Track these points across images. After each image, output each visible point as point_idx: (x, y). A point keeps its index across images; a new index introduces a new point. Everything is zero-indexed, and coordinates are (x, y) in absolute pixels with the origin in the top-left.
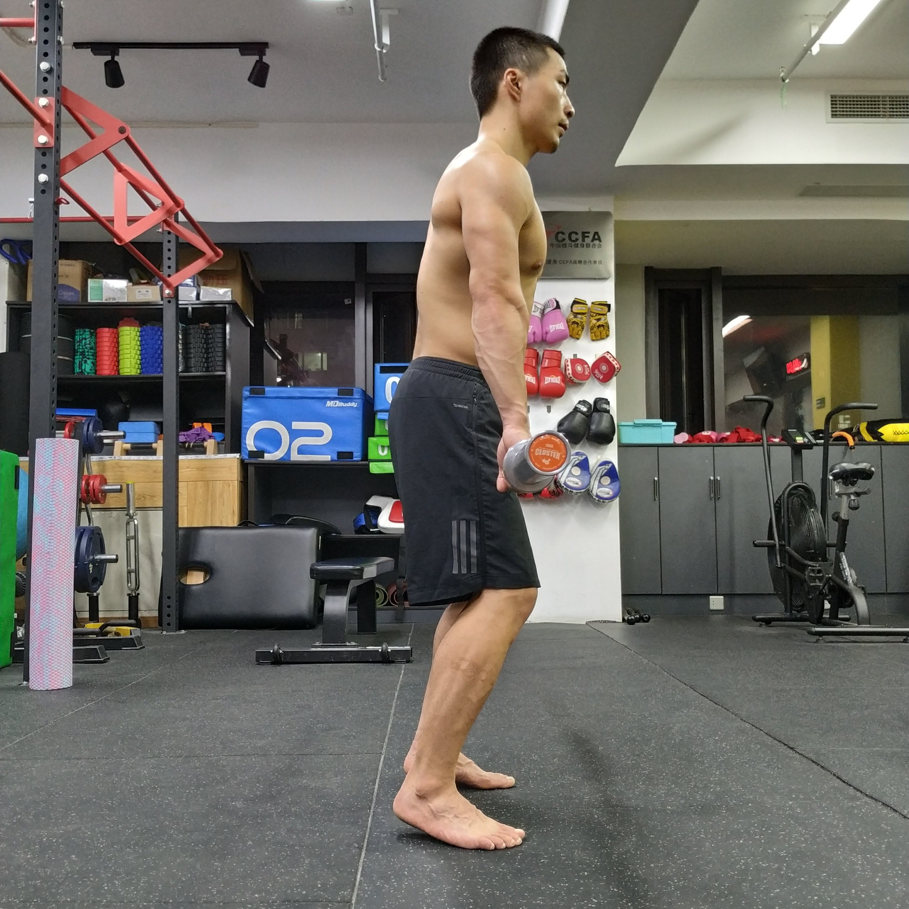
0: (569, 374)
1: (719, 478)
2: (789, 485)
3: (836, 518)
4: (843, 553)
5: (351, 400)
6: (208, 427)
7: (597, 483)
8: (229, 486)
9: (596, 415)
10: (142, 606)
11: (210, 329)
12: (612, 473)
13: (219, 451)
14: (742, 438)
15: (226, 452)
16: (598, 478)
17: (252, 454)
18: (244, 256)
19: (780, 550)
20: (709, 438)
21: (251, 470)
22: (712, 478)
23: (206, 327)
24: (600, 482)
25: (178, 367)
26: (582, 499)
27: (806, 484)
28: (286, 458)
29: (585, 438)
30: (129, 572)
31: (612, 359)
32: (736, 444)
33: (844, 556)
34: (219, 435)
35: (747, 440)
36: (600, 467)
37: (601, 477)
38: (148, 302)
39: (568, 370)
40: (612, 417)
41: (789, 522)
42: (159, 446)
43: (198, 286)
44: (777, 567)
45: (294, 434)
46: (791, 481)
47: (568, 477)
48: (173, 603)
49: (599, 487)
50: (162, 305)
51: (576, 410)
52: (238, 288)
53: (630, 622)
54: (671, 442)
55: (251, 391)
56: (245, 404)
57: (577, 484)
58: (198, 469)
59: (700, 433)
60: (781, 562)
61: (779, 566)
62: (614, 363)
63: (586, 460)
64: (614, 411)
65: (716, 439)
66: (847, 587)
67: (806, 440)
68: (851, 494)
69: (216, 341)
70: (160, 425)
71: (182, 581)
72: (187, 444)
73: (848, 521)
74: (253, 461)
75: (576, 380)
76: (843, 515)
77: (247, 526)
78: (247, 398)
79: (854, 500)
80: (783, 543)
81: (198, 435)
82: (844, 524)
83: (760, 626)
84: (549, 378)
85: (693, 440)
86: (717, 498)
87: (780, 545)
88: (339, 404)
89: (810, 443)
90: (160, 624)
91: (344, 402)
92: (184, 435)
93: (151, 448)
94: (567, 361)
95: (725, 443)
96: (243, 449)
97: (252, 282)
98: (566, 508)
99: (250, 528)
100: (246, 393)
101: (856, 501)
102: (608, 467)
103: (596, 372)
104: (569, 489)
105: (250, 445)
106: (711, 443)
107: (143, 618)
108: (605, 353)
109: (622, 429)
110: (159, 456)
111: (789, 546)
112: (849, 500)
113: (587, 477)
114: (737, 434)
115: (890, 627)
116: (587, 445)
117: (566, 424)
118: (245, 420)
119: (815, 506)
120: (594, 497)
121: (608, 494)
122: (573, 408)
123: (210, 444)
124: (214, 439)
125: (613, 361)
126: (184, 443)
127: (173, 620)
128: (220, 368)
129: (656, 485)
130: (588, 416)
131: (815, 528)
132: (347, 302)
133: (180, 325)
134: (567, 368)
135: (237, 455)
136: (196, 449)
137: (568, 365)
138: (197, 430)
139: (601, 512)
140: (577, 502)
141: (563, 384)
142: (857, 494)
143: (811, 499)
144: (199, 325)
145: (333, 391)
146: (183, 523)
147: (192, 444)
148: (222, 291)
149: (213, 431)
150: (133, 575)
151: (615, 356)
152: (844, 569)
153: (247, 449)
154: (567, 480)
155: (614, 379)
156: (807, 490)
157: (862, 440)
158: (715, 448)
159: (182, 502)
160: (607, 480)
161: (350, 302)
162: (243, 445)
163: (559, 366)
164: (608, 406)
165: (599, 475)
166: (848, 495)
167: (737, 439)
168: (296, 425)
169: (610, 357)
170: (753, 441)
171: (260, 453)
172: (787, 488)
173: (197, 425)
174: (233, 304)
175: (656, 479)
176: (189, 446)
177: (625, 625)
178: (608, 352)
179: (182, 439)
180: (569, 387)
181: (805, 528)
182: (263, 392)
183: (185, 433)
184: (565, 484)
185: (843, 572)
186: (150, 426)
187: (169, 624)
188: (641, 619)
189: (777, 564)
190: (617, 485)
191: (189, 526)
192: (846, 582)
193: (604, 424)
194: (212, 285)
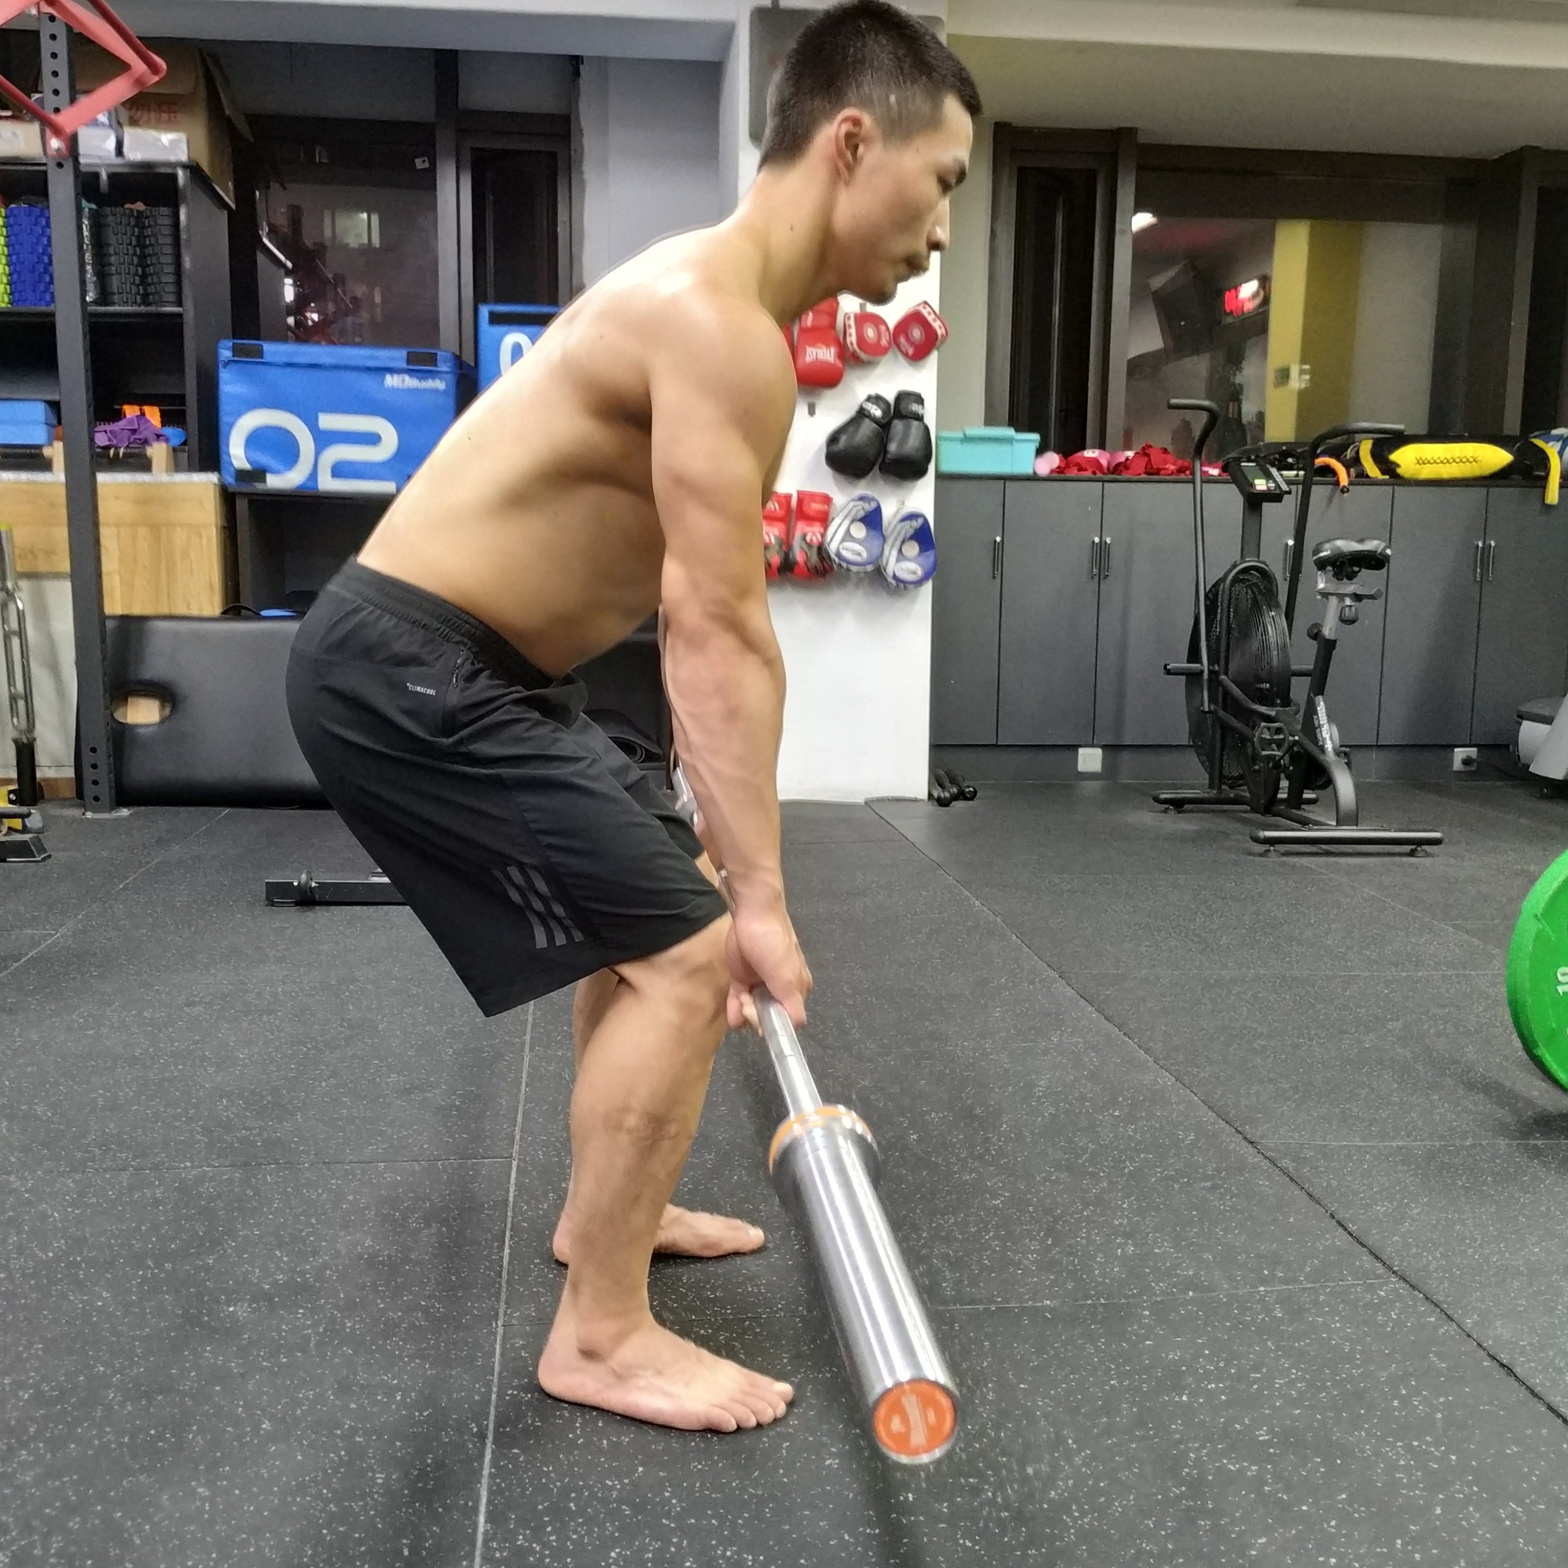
0: (852, 344)
1: (1108, 540)
2: (1235, 566)
3: (1315, 634)
4: (1320, 698)
5: (433, 374)
6: (153, 415)
7: (895, 553)
8: (201, 538)
9: (898, 425)
10: (41, 758)
11: (147, 217)
12: (922, 536)
13: (177, 466)
14: (1155, 467)
15: (191, 468)
16: (898, 544)
17: (241, 475)
18: (209, 61)
19: (1210, 680)
20: (1096, 461)
21: (242, 506)
22: (1097, 540)
23: (138, 211)
24: (900, 551)
25: (84, 293)
26: (866, 581)
27: (1264, 563)
28: (310, 484)
29: (877, 467)
30: (13, 699)
31: (933, 316)
32: (1144, 476)
33: (1322, 703)
34: (174, 434)
35: (1162, 472)
36: (902, 524)
37: (903, 542)
38: (17, 158)
39: (851, 335)
40: (926, 429)
41: (1229, 629)
42: (56, 452)
43: (117, 125)
44: (1203, 712)
45: (324, 439)
46: (1238, 557)
47: (843, 540)
48: (103, 757)
49: (898, 560)
50: (45, 164)
51: (862, 413)
52: (200, 132)
53: (943, 803)
54: (1029, 471)
55: (236, 350)
56: (225, 375)
57: (859, 554)
58: (137, 502)
59: (1079, 454)
60: (1209, 702)
61: (1206, 709)
62: (936, 325)
63: (878, 511)
64: (930, 419)
65: (1109, 464)
66: (1322, 757)
67: (1272, 485)
68: (1347, 595)
69: (160, 242)
70: (55, 406)
71: (118, 716)
72: (112, 452)
73: (1334, 642)
74: (245, 488)
75: (863, 356)
76: (1328, 632)
77: (239, 614)
78: (227, 363)
79: (1351, 606)
80: (1217, 668)
81: (134, 431)
82: (1328, 647)
83: (1165, 811)
84: (814, 351)
85: (1068, 466)
86: (1102, 577)
87: (1211, 672)
88: (410, 382)
89: (1278, 492)
90: (80, 794)
91: (420, 379)
92: (106, 431)
93: (40, 456)
94: (849, 318)
95: (1125, 476)
96: (224, 465)
97: (228, 119)
98: (837, 596)
99: (247, 619)
100: (226, 353)
101: (1353, 608)
102: (917, 524)
103: (902, 340)
104: (844, 565)
105: (236, 457)
106: (1099, 475)
107: (46, 780)
108: (919, 305)
109: (944, 446)
110: (58, 475)
111: (1226, 674)
112: (1341, 605)
113: (877, 543)
114: (1147, 459)
115: (1389, 830)
116: (881, 482)
117: (843, 439)
118: (225, 408)
119: (1277, 606)
120: (890, 579)
121: (914, 573)
122: (856, 408)
123: (158, 452)
124: (167, 440)
125: (934, 320)
126: (107, 448)
127: (105, 790)
128: (172, 298)
129: (997, 551)
130: (884, 426)
131: (1273, 646)
132: (421, 163)
133: (84, 203)
134: (848, 331)
135: (213, 477)
136: (130, 460)
137: (850, 327)
138: (131, 421)
139: (900, 604)
140: (858, 585)
141: (840, 364)
142: (1357, 597)
143: (1271, 591)
144: (122, 206)
145: (397, 357)
146: (114, 605)
147: (122, 451)
148: (166, 138)
149: (164, 424)
150: (21, 704)
151: (937, 310)
152: (1320, 726)
153: (232, 464)
154: (841, 547)
155: (934, 357)
156: (1265, 574)
157: (1362, 475)
158: (1106, 484)
159: (110, 564)
160: (913, 549)
161: (427, 165)
162: (224, 457)
163: (833, 325)
164: (921, 407)
165: (900, 539)
166: (1341, 597)
167: (1146, 468)
168: (327, 421)
169: (929, 314)
170: (1172, 473)
171: (258, 474)
172: (1230, 571)
173: (131, 411)
174: (193, 168)
175: (998, 539)
176: (116, 454)
177: (932, 808)
178: (926, 303)
179: (101, 440)
180: (852, 367)
181: (1255, 644)
182: (260, 353)
183: (108, 427)
184: (838, 554)
185: (1318, 731)
186: (38, 411)
187: (96, 799)
188: (962, 796)
189: (1202, 705)
190: (931, 555)
191: (126, 612)
192: (1322, 749)
193: (913, 442)
194: (149, 125)
